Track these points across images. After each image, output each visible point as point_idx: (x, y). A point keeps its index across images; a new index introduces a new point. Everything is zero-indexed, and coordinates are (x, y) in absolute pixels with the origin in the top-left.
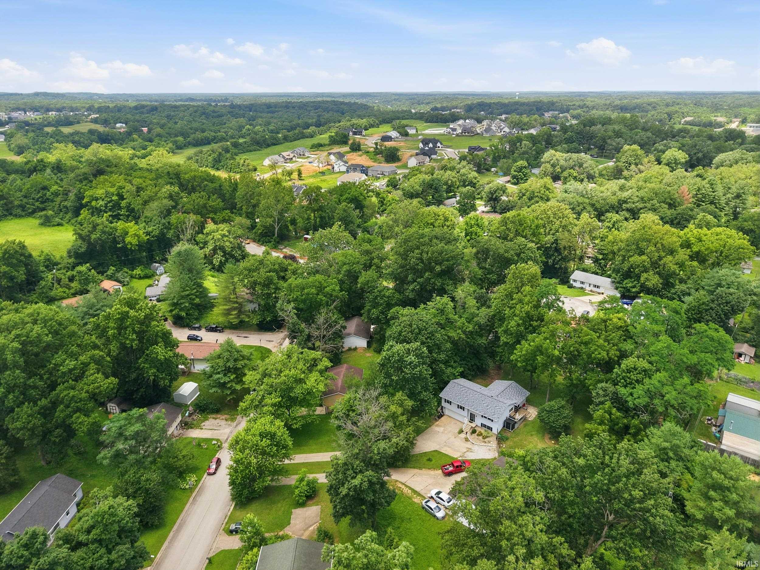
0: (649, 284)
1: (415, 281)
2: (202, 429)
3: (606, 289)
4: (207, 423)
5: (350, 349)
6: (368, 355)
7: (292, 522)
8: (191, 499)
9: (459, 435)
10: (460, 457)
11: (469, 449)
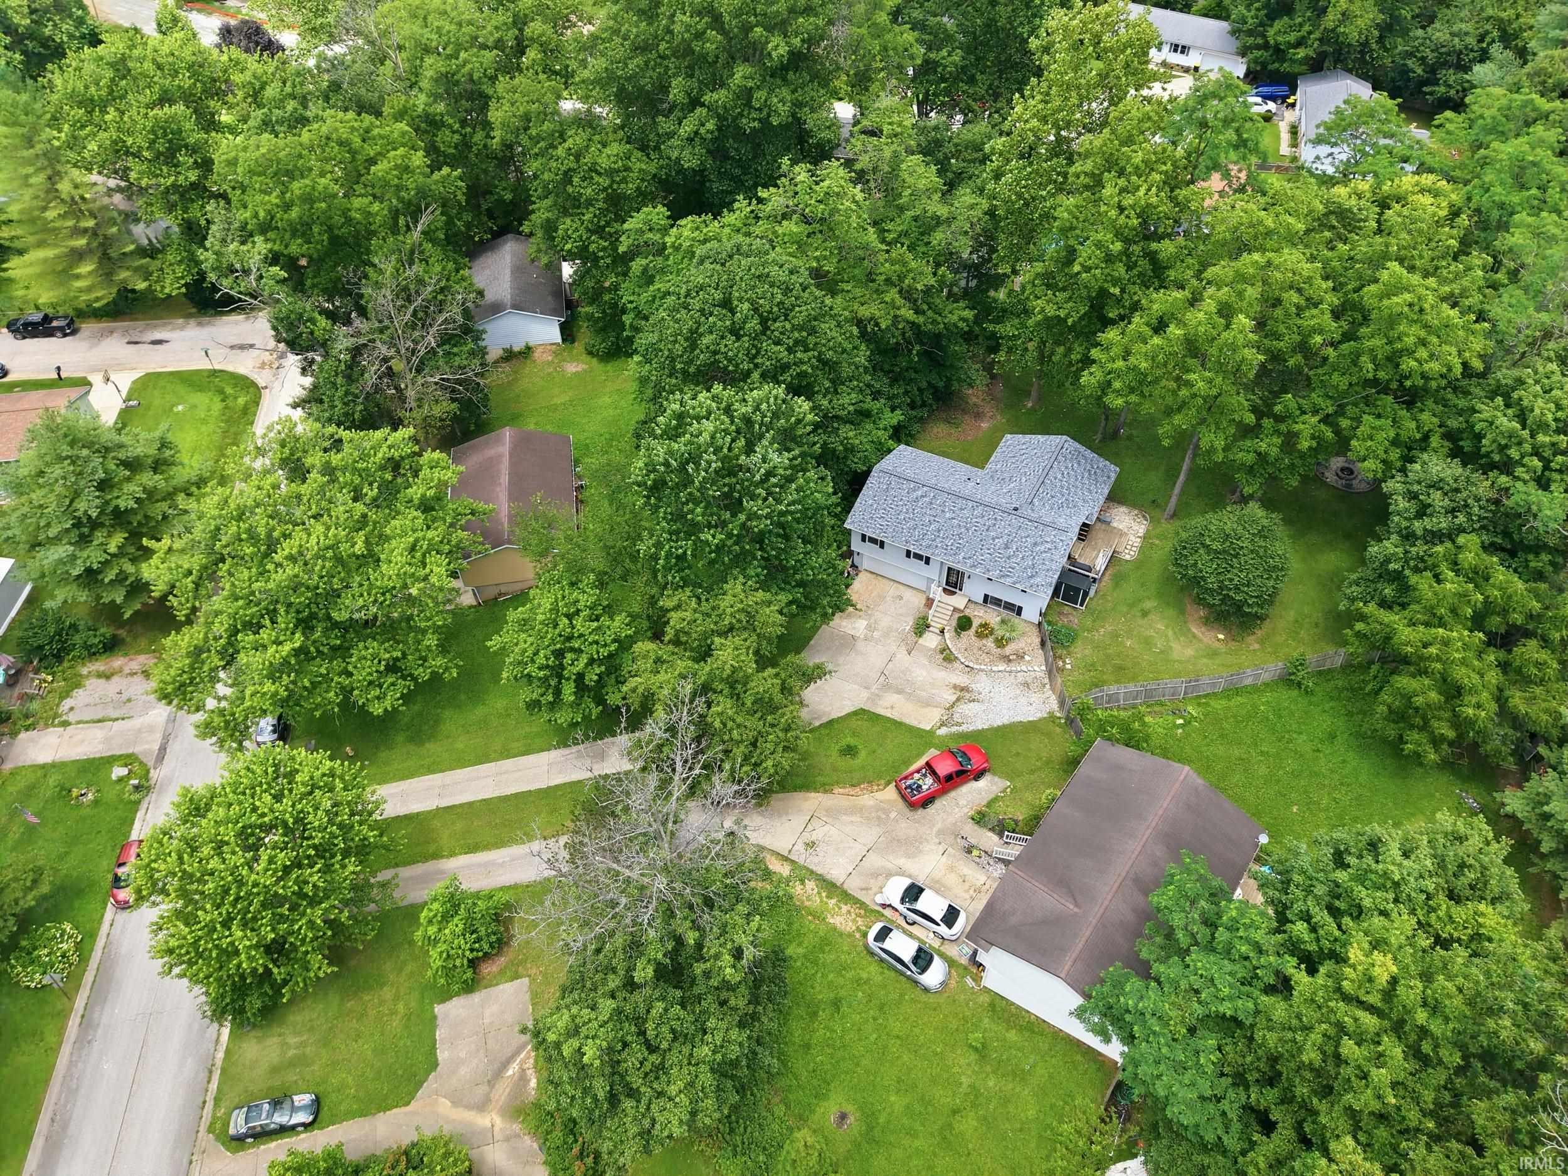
0: (1352, 33)
1: (695, 103)
2: (65, 724)
3: (1205, 51)
4: (80, 698)
5: (510, 356)
6: (572, 368)
7: (442, 1055)
8: (74, 1022)
9: (921, 641)
10: (943, 724)
11: (962, 689)
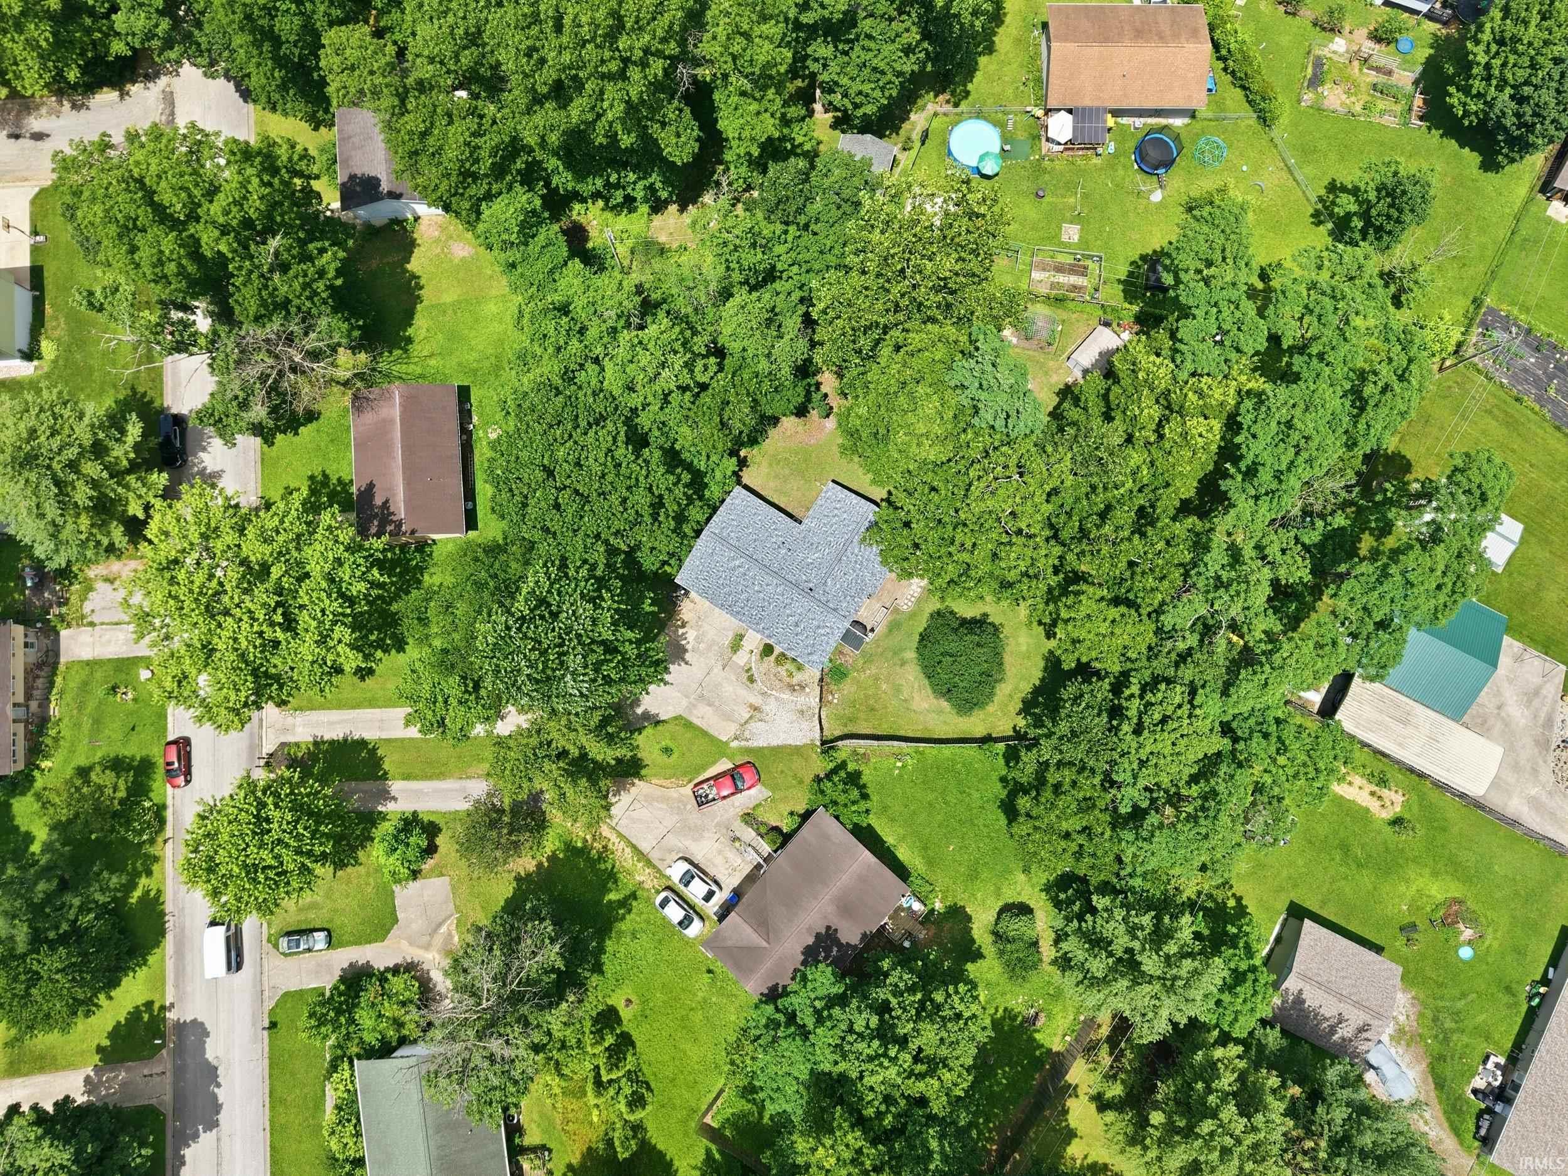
2: (92, 625)
4: (95, 600)
6: (459, 251)
7: (400, 915)
9: (735, 658)
10: (736, 738)
11: (755, 709)
